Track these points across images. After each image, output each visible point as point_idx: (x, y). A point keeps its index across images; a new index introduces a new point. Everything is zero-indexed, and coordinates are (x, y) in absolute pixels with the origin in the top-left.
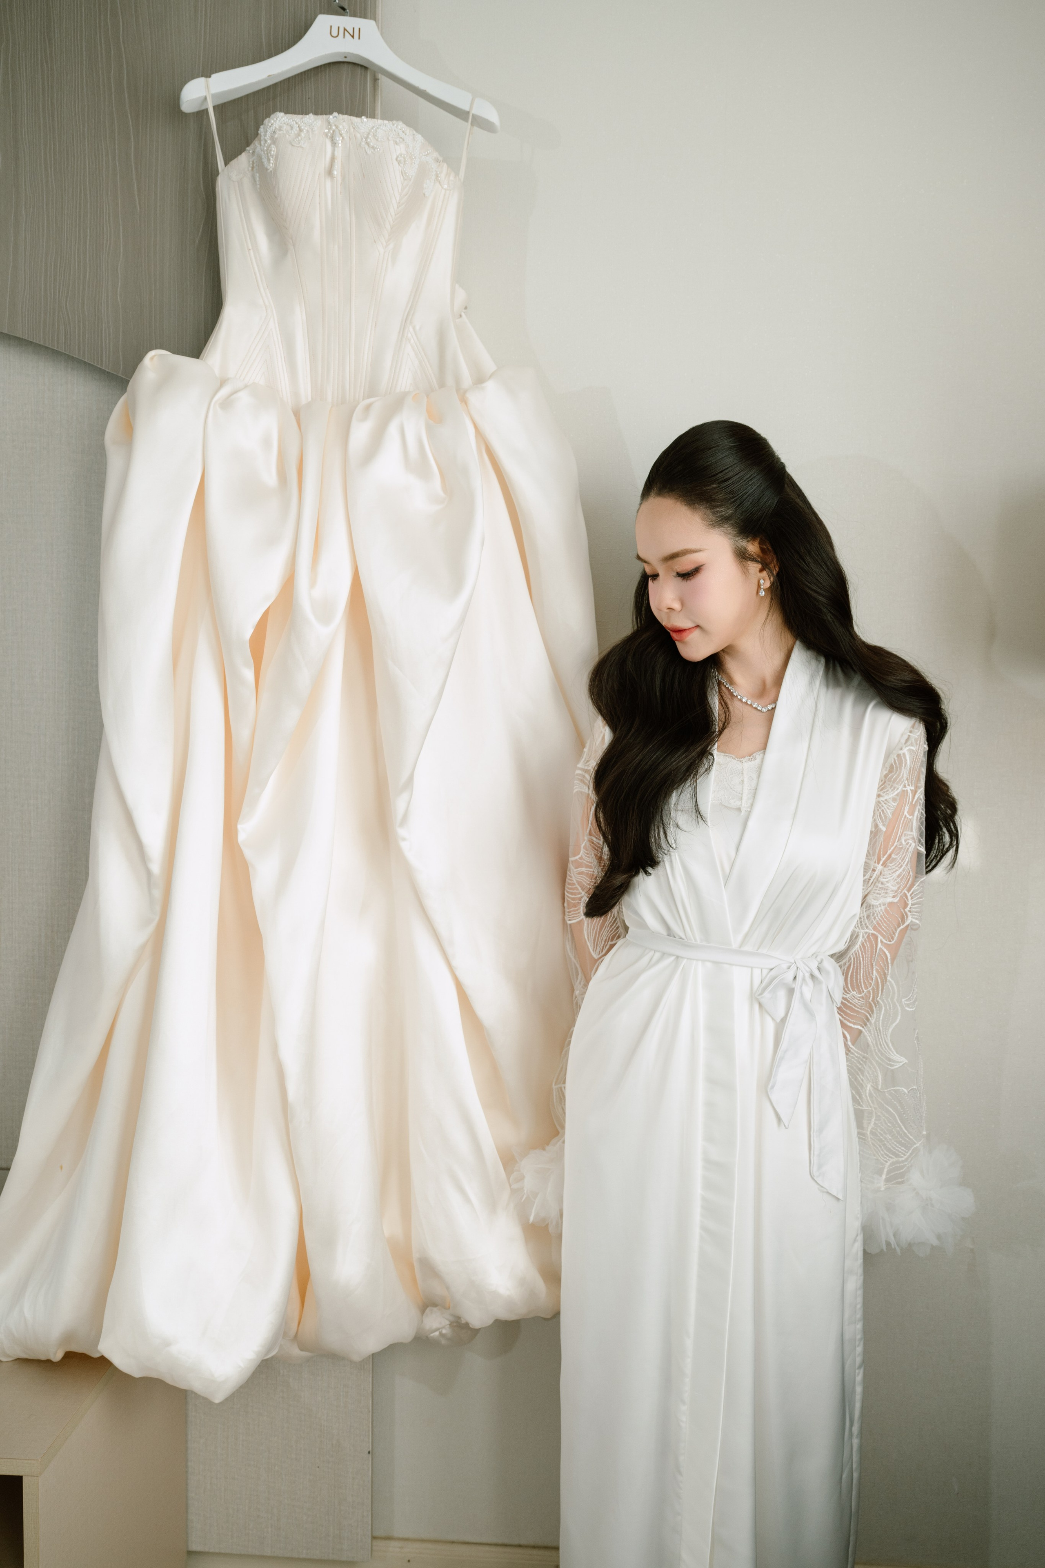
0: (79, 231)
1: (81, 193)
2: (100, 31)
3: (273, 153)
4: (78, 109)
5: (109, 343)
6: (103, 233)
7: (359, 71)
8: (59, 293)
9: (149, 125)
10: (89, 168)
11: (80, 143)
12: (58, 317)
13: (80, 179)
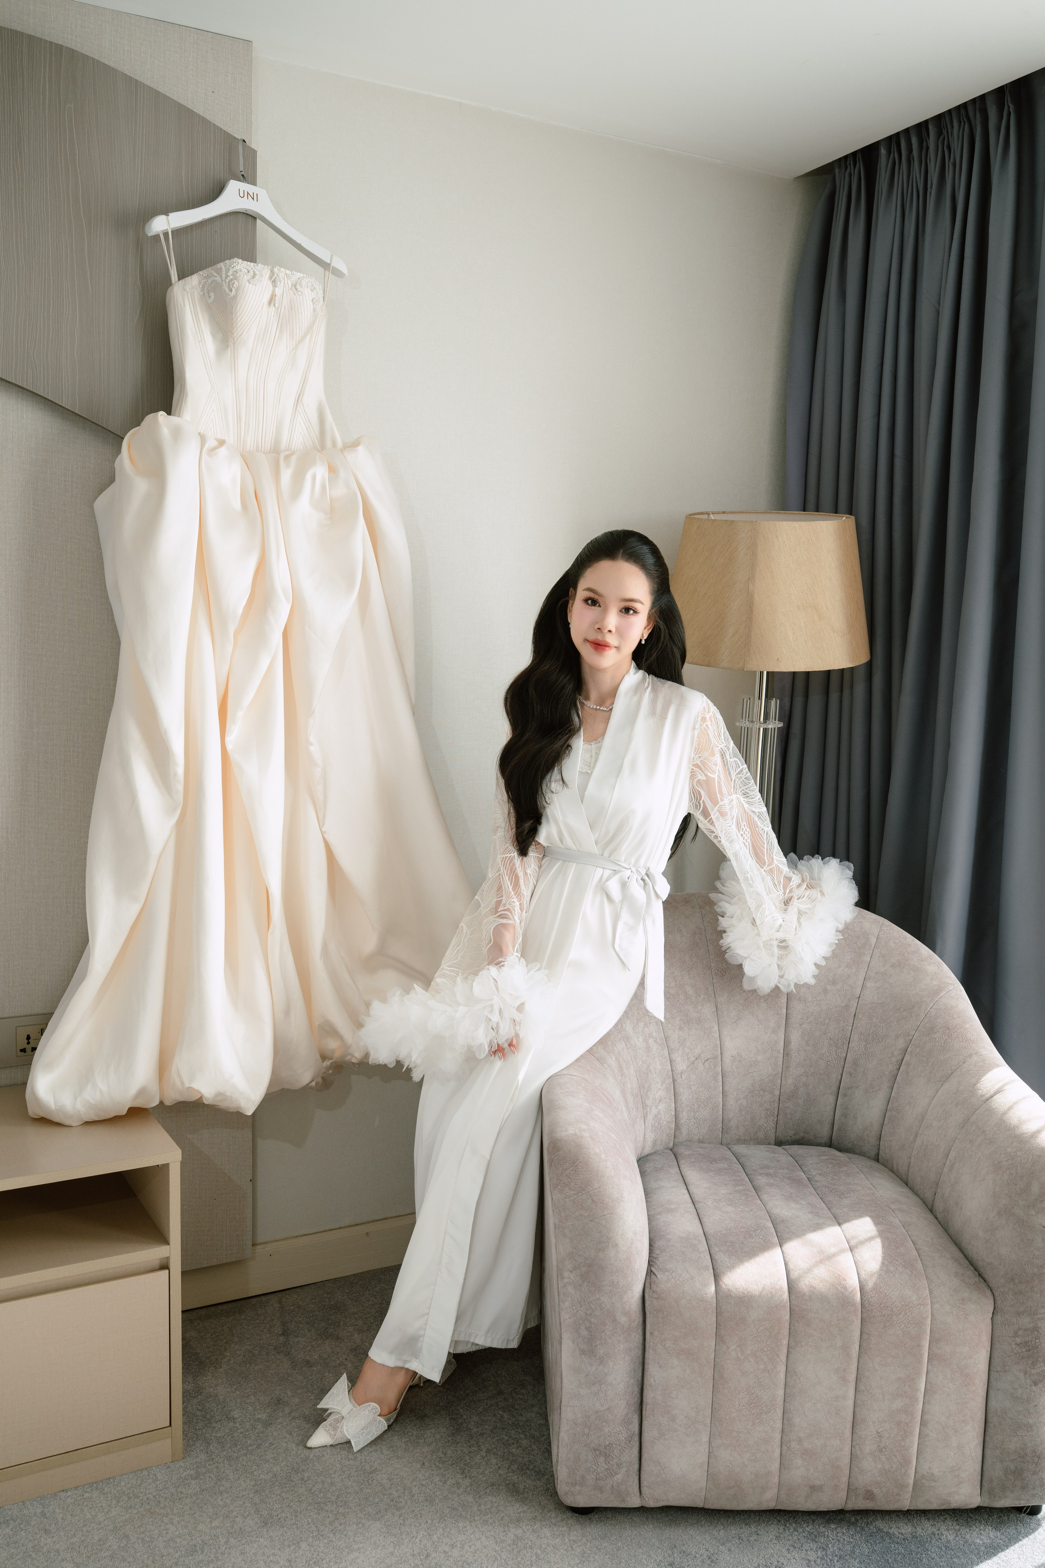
0: (44, 300)
1: (45, 272)
2: (61, 154)
3: (235, 285)
4: (43, 209)
5: (68, 387)
6: (63, 305)
7: (250, 219)
8: (28, 345)
9: (99, 230)
10: (52, 254)
11: (45, 235)
12: (27, 363)
13: (45, 261)
